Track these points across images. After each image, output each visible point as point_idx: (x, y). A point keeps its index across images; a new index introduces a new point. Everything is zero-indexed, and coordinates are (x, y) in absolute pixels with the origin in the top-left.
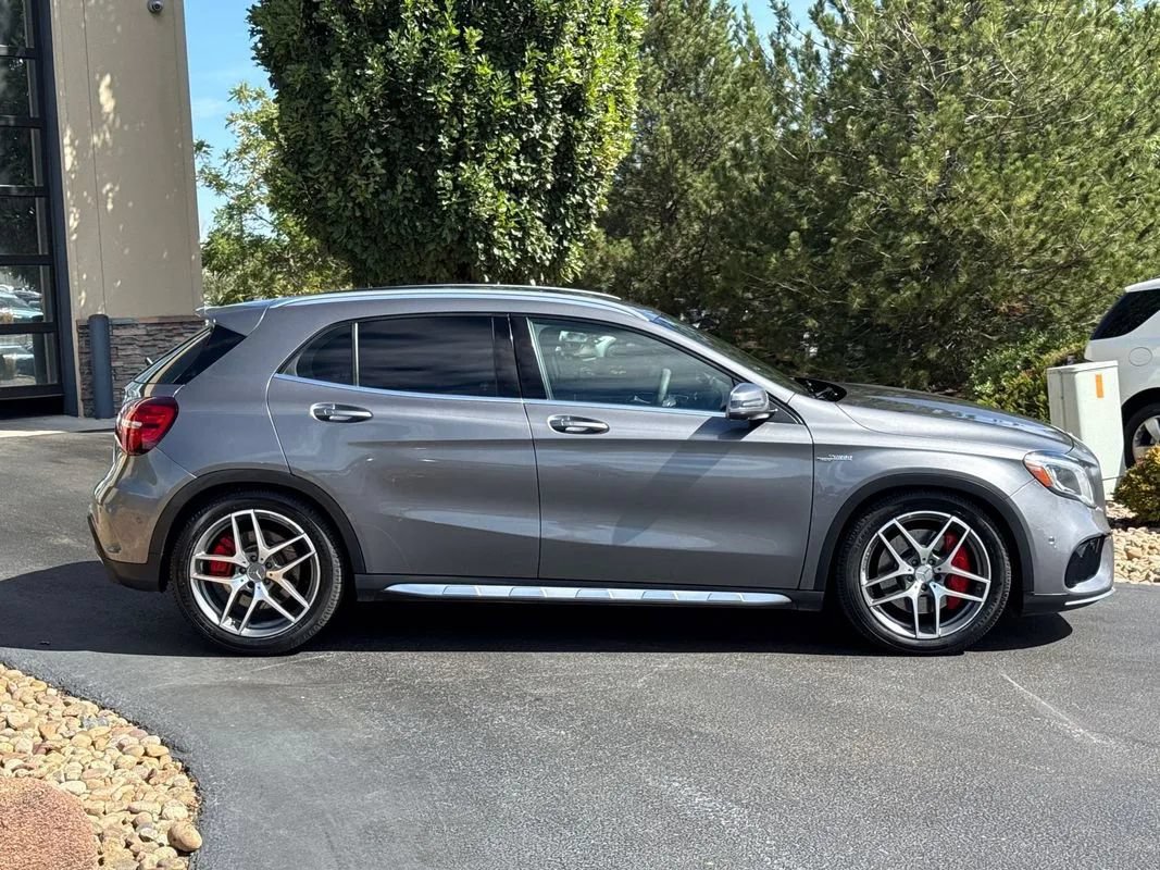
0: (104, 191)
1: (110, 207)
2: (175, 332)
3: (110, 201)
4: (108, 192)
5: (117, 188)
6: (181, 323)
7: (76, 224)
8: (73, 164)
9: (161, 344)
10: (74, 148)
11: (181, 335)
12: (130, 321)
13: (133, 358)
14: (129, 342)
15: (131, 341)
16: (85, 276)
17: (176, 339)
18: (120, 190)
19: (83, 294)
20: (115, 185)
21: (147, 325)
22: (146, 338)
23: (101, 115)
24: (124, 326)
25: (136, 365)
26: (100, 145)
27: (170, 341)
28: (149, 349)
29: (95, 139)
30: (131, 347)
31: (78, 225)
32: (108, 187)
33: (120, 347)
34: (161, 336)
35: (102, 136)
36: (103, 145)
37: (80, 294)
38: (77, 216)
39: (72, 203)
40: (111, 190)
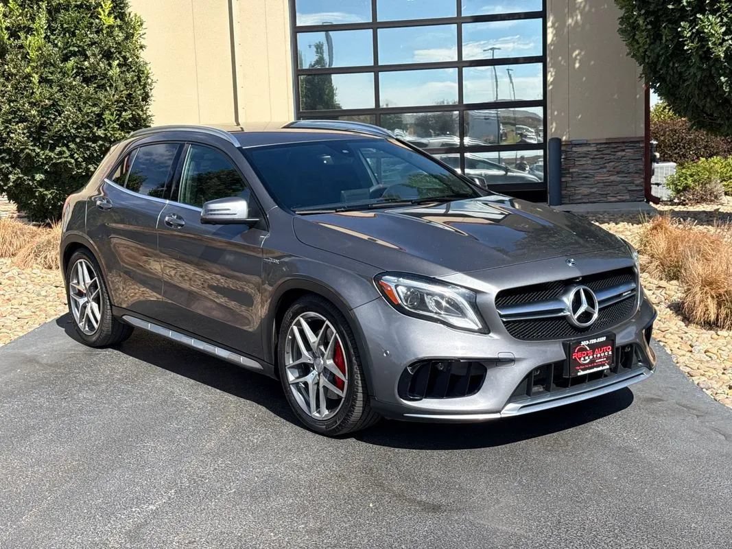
0: (574, 55)
1: (577, 65)
2: (619, 148)
3: (577, 61)
4: (576, 56)
5: (583, 53)
6: (623, 142)
7: (552, 79)
8: (552, 40)
9: (607, 157)
10: (555, 28)
11: (623, 150)
12: (585, 142)
13: (585, 167)
14: (584, 155)
15: (586, 155)
16: (556, 113)
17: (620, 153)
18: (585, 54)
19: (554, 125)
20: (581, 50)
21: (598, 144)
22: (596, 153)
23: (575, 4)
24: (580, 145)
25: (588, 171)
26: (573, 25)
27: (614, 155)
28: (598, 160)
29: (570, 21)
30: (585, 159)
31: (554, 80)
32: (577, 52)
33: (577, 159)
34: (608, 151)
35: (575, 18)
36: (575, 24)
37: (552, 124)
38: (553, 74)
39: (550, 65)
40: (578, 55)
